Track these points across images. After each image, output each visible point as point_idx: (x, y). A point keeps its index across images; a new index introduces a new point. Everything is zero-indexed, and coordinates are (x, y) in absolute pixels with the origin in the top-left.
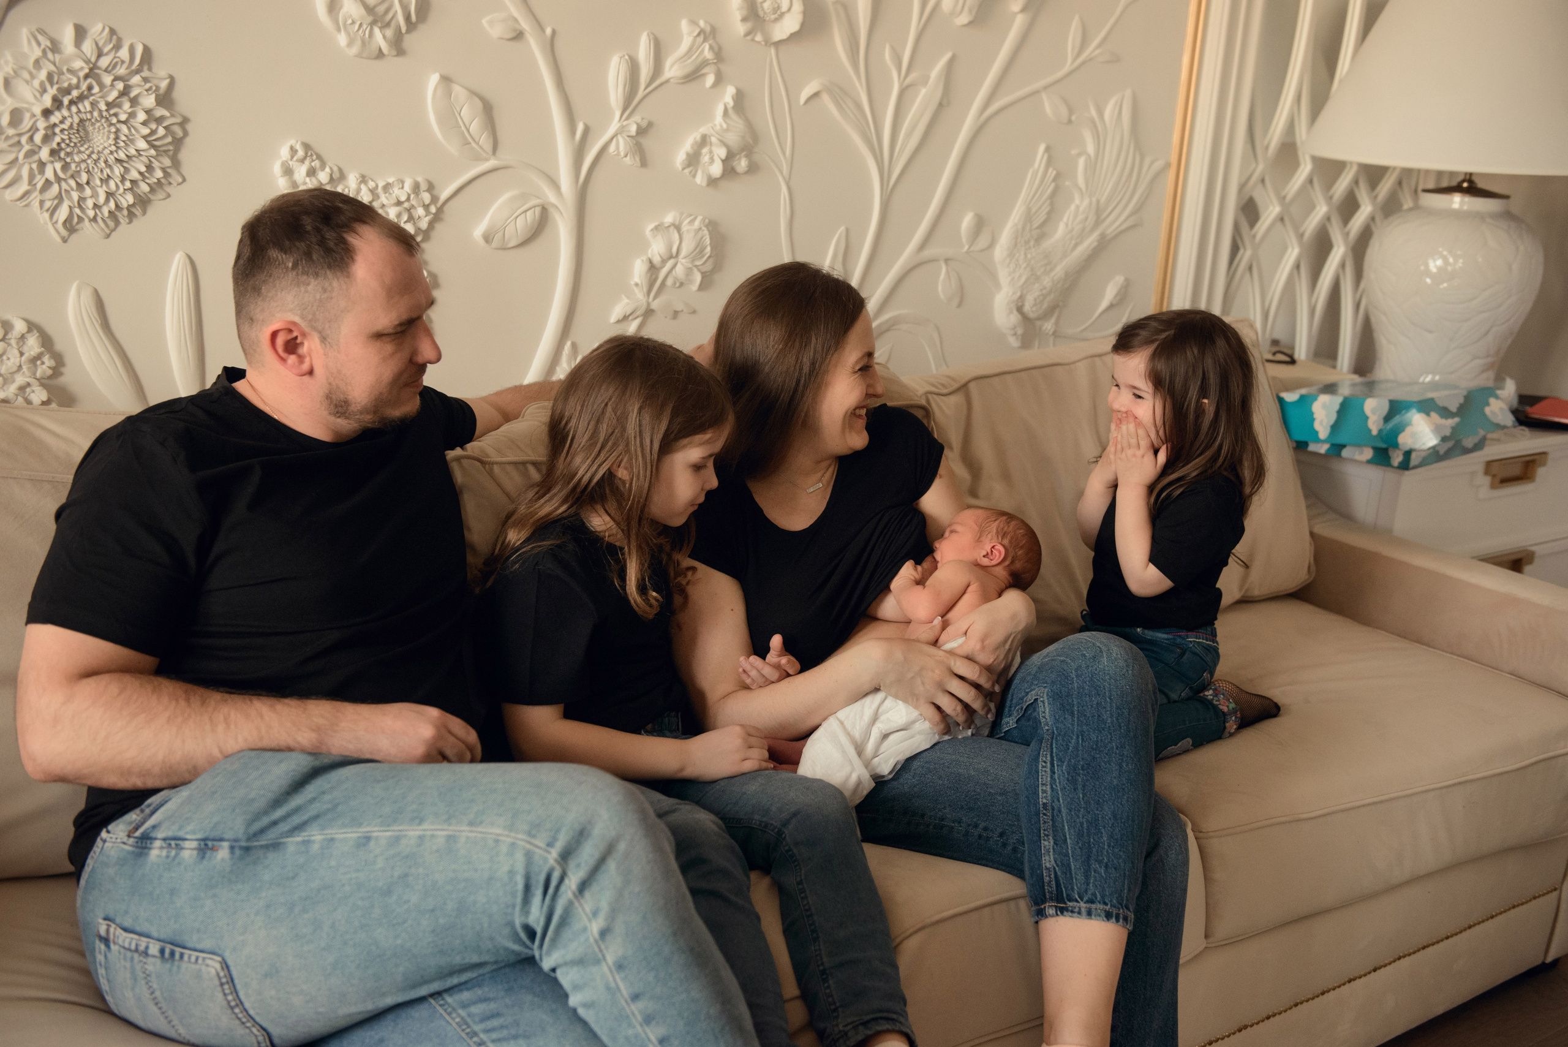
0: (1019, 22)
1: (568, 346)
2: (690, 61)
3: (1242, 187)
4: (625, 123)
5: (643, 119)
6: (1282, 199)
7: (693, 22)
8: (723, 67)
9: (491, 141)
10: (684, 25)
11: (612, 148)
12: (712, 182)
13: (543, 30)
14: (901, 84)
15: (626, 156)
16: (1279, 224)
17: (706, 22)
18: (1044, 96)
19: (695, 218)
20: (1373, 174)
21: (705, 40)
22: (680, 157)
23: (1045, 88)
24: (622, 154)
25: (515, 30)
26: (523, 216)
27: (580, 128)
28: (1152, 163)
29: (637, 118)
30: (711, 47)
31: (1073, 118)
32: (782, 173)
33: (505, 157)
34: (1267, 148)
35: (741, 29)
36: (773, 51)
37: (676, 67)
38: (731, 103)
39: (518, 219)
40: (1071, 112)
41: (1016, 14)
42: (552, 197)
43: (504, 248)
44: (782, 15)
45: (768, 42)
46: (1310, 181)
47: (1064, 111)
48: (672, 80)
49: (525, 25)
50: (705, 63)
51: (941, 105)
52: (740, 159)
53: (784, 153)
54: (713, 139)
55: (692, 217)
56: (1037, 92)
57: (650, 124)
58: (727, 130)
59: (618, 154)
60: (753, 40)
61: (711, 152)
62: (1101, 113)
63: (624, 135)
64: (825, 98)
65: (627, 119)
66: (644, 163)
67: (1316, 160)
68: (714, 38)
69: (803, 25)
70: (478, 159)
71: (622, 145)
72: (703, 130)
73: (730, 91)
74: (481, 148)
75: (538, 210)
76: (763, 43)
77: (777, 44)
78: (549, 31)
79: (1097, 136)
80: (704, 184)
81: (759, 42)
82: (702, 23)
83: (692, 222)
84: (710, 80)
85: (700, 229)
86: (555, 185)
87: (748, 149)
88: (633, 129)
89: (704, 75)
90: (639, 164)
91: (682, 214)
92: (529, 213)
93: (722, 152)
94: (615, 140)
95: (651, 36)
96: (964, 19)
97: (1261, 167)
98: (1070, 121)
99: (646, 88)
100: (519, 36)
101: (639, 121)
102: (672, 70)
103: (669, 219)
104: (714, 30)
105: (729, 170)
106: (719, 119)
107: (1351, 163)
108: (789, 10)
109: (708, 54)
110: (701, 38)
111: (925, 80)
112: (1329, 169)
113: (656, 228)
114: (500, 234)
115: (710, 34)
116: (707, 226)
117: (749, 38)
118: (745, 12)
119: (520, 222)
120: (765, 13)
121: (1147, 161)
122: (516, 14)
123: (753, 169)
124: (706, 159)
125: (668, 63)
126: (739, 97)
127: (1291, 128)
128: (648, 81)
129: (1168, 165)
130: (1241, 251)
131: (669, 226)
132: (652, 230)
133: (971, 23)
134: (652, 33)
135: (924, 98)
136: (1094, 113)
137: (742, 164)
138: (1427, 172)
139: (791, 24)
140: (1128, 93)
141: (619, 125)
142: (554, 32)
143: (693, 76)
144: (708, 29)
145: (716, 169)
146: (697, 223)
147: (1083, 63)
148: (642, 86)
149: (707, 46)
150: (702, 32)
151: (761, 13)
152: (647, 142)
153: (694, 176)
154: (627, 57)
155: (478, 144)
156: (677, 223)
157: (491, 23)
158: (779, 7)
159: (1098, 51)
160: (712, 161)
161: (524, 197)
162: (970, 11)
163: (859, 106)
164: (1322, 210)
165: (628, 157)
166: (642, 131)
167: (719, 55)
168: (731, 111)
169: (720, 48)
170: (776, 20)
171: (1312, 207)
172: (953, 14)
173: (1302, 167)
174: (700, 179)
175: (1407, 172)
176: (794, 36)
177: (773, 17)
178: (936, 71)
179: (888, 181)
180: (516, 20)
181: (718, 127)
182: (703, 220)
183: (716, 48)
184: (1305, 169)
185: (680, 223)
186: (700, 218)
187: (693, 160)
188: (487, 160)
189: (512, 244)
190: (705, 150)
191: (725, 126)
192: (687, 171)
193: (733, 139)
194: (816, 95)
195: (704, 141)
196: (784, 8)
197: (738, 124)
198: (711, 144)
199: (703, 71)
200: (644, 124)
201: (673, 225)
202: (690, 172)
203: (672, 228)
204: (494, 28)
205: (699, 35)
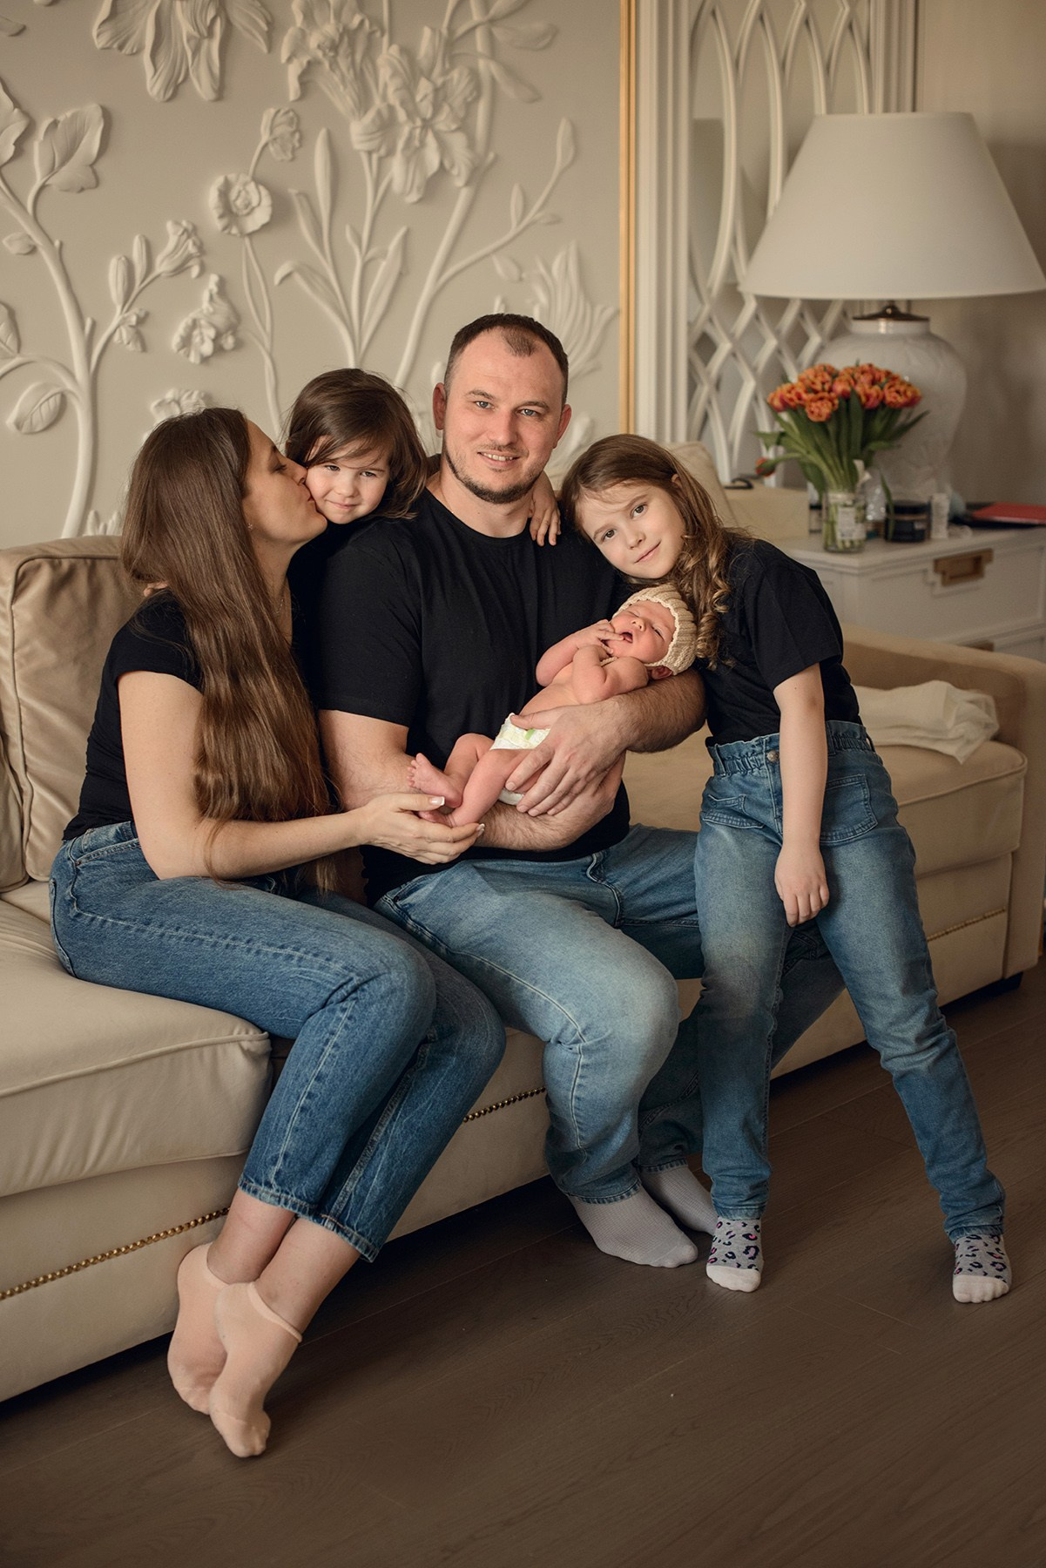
0: (464, 196)
1: (91, 515)
2: (177, 256)
3: (690, 325)
4: (126, 315)
5: (141, 310)
6: (731, 336)
7: (177, 223)
8: (206, 259)
9: (16, 342)
10: (169, 226)
11: (116, 338)
12: (205, 360)
13: (52, 242)
14: (363, 259)
15: (128, 343)
16: (732, 359)
17: (188, 222)
18: (494, 258)
19: (192, 393)
20: (817, 308)
21: (189, 237)
22: (175, 340)
23: (495, 251)
24: (125, 342)
25: (30, 246)
26: (46, 403)
27: (88, 323)
28: (602, 311)
29: (135, 310)
30: (194, 244)
31: (524, 275)
32: (263, 345)
33: (29, 353)
34: (710, 290)
35: (218, 224)
36: (247, 240)
37: (165, 263)
38: (215, 289)
39: (43, 406)
40: (521, 269)
41: (460, 188)
42: (69, 386)
43: (32, 433)
44: (253, 209)
45: (242, 234)
46: (756, 317)
47: (515, 271)
48: (163, 275)
49: (38, 240)
50: (189, 257)
51: (401, 275)
52: (226, 338)
53: (264, 328)
54: (203, 322)
55: (189, 393)
56: (487, 256)
57: (147, 314)
58: (214, 313)
59: (122, 342)
60: (229, 233)
61: (201, 334)
62: (548, 269)
63: (126, 325)
64: (297, 277)
65: (128, 311)
66: (144, 348)
67: (758, 298)
68: (196, 234)
69: (272, 216)
70: (7, 357)
71: (125, 333)
72: (192, 315)
73: (213, 280)
74: (8, 347)
75: (58, 397)
76: (239, 235)
77: (251, 235)
78: (57, 243)
79: (547, 290)
80: (198, 362)
81: (235, 235)
82: (184, 223)
83: (190, 396)
84: (195, 271)
85: (198, 401)
86: (71, 374)
87: (233, 328)
88: (133, 320)
89: (189, 267)
90: (140, 349)
91: (180, 391)
92: (51, 400)
93: (211, 333)
94: (118, 331)
95: (143, 239)
96: (413, 197)
97: (707, 308)
98: (521, 279)
99: (142, 281)
100: (33, 250)
101: (137, 312)
102: (162, 266)
103: (169, 395)
104: (195, 229)
105: (218, 349)
106: (205, 304)
107: (795, 299)
108: (259, 205)
109: (192, 249)
110: (185, 236)
111: (384, 254)
112: (773, 306)
113: (160, 404)
114: (28, 421)
115: (192, 232)
116: (203, 399)
117: (226, 232)
118: (221, 211)
119: (44, 409)
120: (238, 209)
121: (598, 309)
122: (29, 232)
123: (239, 345)
124: (197, 340)
125: (158, 259)
126: (222, 284)
127: (731, 269)
128: (142, 277)
129: (618, 312)
130: (699, 388)
131: (170, 403)
132: (156, 406)
133: (420, 201)
134: (144, 236)
135: (384, 272)
136: (542, 270)
137: (229, 342)
138: (870, 302)
139: (261, 216)
140: (573, 249)
141: (121, 317)
142: (61, 244)
143: (181, 269)
144: (190, 228)
145: (207, 348)
146: (194, 397)
147: (527, 226)
148: (138, 282)
149: (190, 243)
150: (185, 230)
151: (234, 210)
152: (144, 330)
153: (188, 356)
154: (123, 259)
155: (5, 344)
156: (177, 398)
157: (10, 242)
158: (249, 204)
159: (539, 215)
160: (203, 341)
161: (45, 387)
162: (419, 189)
163: (327, 281)
164: (771, 343)
165: (131, 345)
166: (141, 321)
167: (201, 249)
168: (216, 297)
169: (202, 243)
170: (248, 214)
171: (763, 341)
172: (404, 194)
173: (747, 304)
174: (194, 358)
175: (849, 304)
176: (265, 227)
177: (245, 212)
178: (394, 244)
179: (360, 344)
180: (30, 237)
181: (205, 312)
182: (200, 393)
183: (198, 243)
184: (750, 307)
185: (180, 398)
186: (196, 393)
187: (186, 342)
188: (13, 358)
189: (38, 429)
190: (196, 332)
191: (211, 310)
192: (182, 352)
193: (220, 320)
194: (288, 276)
195: (195, 324)
196: (255, 203)
197: (223, 307)
198: (201, 327)
199: (190, 264)
200: (142, 314)
201: (174, 400)
202: (185, 352)
203: (173, 403)
204: (15, 248)
205: (183, 234)
